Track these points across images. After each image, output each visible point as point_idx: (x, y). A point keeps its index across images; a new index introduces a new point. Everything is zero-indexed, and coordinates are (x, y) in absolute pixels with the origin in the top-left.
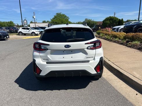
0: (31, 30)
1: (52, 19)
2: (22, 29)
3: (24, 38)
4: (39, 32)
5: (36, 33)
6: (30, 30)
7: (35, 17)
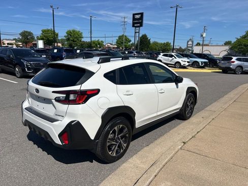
0: (175, 58)
1: (239, 38)
2: (163, 55)
3: (157, 71)
4: (188, 62)
5: (182, 63)
6: (173, 57)
7: (204, 35)
